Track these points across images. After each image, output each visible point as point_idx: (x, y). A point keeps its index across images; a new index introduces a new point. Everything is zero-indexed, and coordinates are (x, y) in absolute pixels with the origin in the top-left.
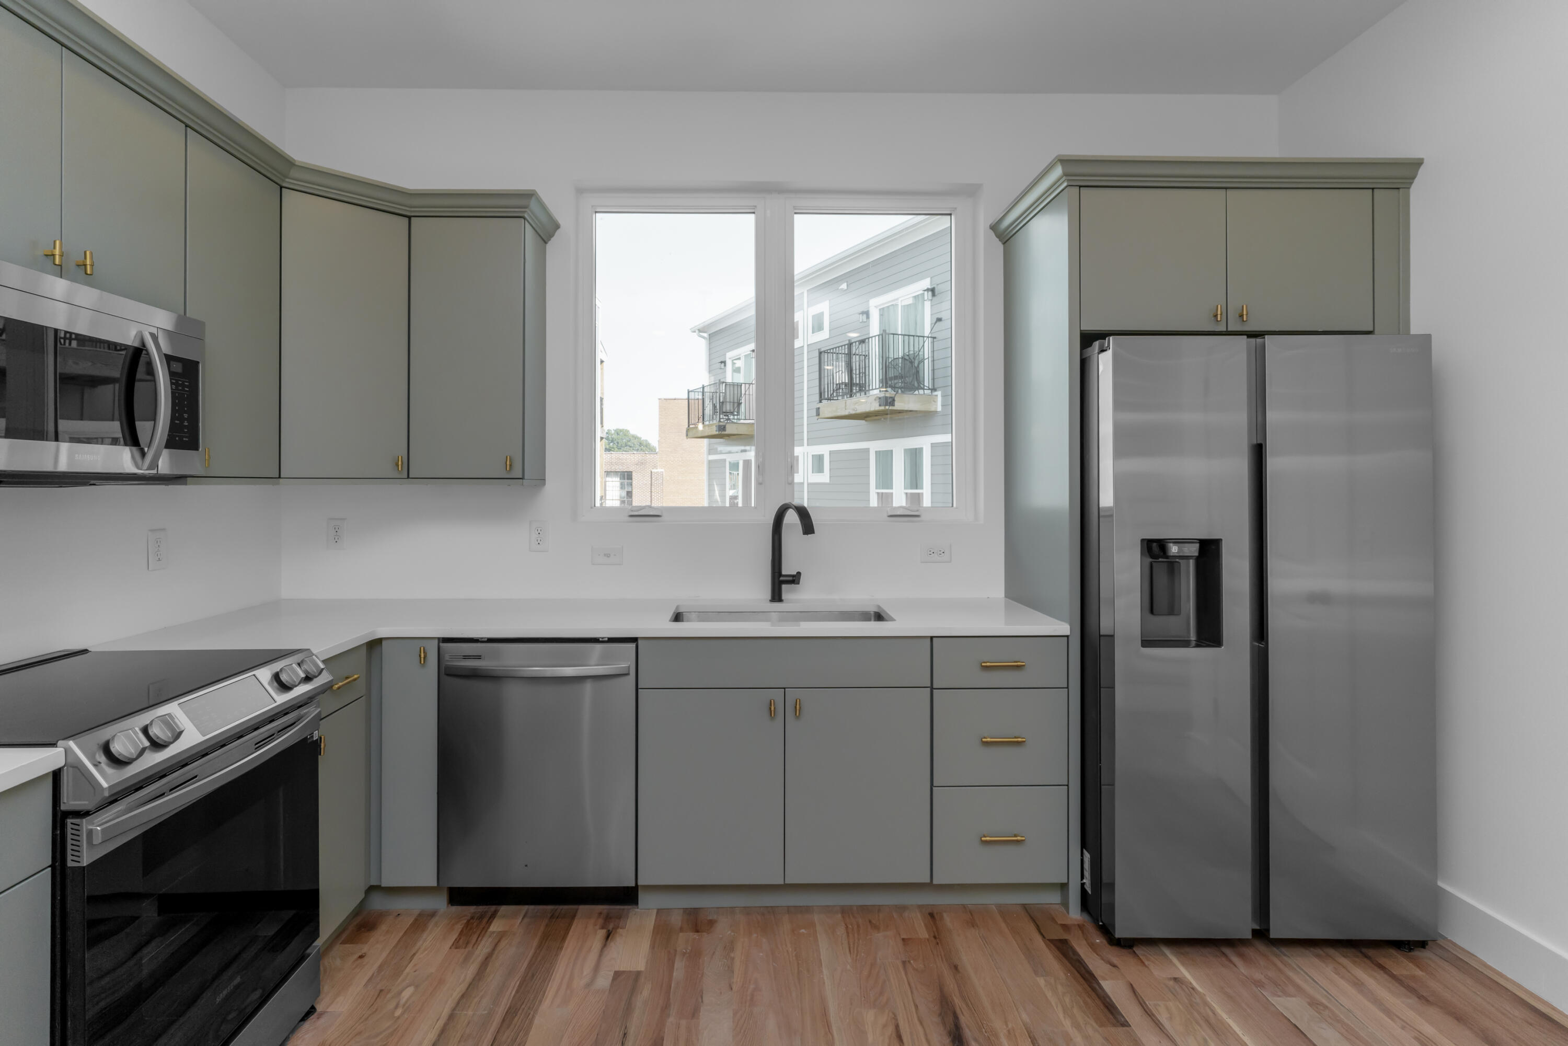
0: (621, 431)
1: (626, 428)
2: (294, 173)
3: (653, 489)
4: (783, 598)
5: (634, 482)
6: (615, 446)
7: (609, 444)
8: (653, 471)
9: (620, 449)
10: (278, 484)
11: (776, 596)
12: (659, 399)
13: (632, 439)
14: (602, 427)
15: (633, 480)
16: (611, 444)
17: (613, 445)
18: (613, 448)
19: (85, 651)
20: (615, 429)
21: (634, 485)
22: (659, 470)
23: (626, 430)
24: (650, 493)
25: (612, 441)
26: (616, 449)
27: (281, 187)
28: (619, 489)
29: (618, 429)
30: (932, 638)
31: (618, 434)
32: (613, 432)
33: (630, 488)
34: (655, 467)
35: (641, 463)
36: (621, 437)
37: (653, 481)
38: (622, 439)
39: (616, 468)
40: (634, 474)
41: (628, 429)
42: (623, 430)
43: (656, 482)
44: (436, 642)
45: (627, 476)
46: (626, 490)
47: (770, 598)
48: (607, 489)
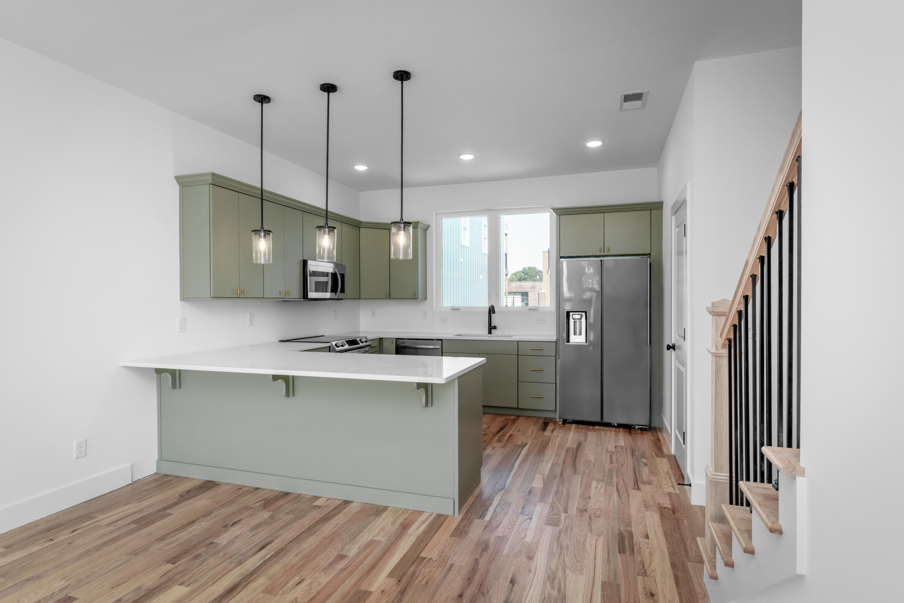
0: (531, 268)
1: (534, 266)
2: (363, 224)
3: (539, 301)
4: (492, 333)
5: (529, 298)
6: (528, 277)
7: (524, 276)
8: (539, 291)
9: (531, 278)
10: (359, 300)
11: (490, 332)
12: (543, 252)
13: (538, 272)
14: (507, 269)
15: (529, 296)
16: (526, 276)
17: (527, 276)
18: (527, 278)
19: (324, 336)
20: (528, 267)
21: (529, 299)
22: (543, 291)
23: (535, 267)
24: (538, 304)
25: (526, 274)
26: (529, 279)
27: (360, 227)
28: (521, 302)
29: (530, 267)
30: (518, 341)
31: (530, 270)
32: (527, 269)
33: (527, 301)
34: (541, 289)
35: (533, 288)
36: (531, 272)
37: (540, 297)
38: (532, 273)
39: (522, 290)
40: (529, 293)
41: (536, 267)
42: (533, 267)
43: (541, 298)
44: (395, 339)
45: (525, 295)
46: (525, 302)
47: (488, 333)
48: (515, 301)
